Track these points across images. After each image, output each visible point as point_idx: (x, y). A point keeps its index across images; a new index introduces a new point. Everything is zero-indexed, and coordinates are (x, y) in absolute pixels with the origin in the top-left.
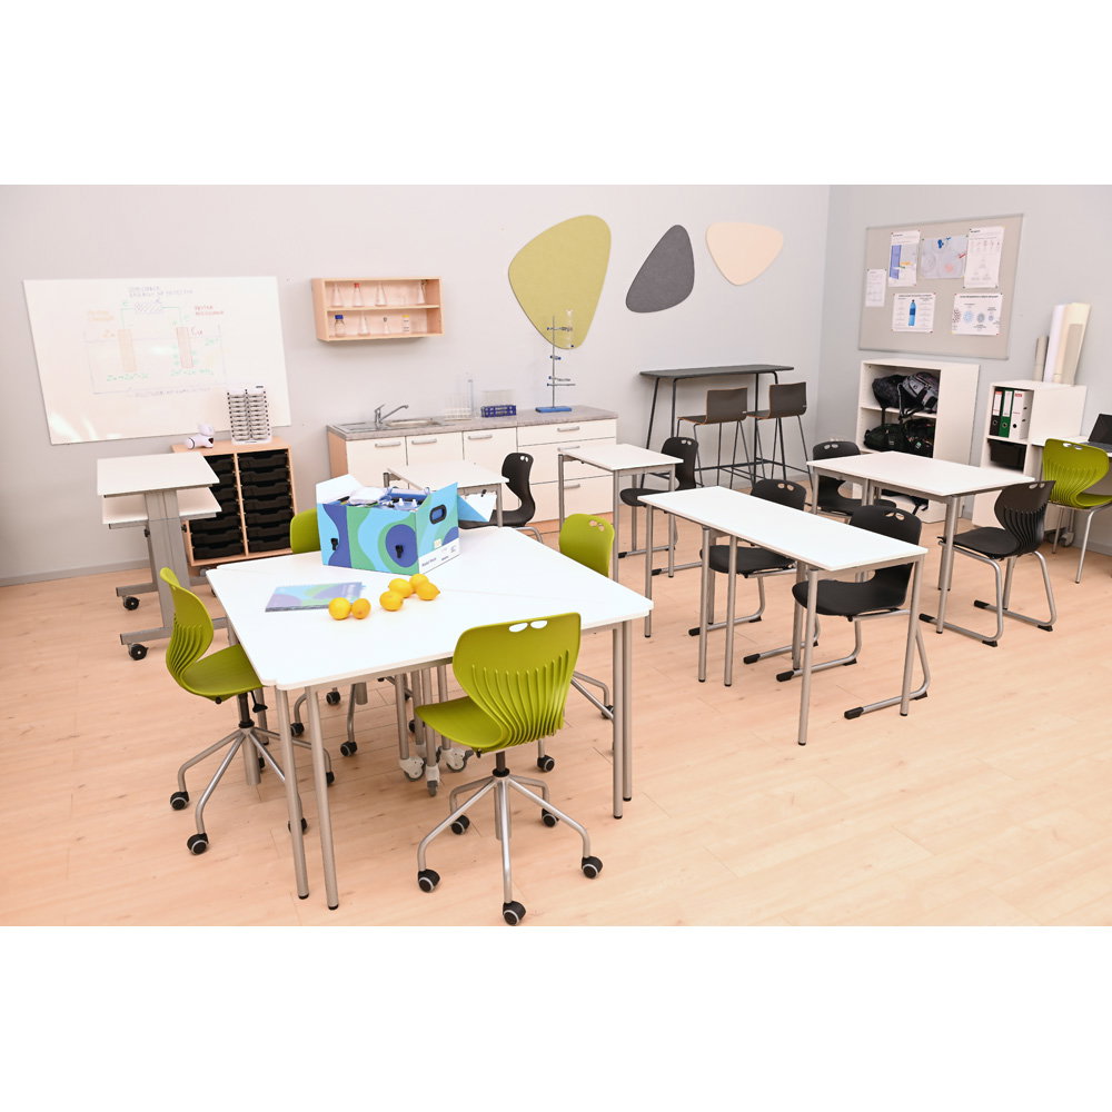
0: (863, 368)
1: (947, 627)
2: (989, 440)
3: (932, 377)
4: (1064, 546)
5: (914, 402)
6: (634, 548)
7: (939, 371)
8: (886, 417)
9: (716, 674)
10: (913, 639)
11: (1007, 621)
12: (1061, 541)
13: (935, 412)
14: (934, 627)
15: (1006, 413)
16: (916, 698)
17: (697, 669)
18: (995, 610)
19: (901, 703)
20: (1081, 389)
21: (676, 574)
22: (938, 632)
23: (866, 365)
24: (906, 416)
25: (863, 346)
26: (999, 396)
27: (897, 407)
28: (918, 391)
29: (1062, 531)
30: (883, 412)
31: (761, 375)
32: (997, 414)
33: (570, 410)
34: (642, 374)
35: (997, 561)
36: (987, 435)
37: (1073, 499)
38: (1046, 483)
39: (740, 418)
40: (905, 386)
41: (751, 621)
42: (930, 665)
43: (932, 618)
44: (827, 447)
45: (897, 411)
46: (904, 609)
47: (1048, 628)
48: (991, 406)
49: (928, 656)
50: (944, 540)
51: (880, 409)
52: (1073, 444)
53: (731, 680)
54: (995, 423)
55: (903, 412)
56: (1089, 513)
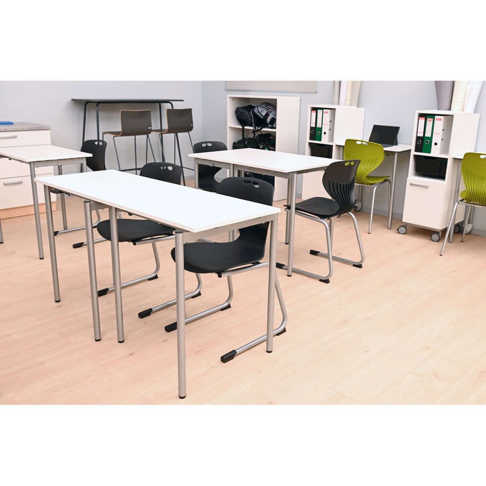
0: (228, 100)
1: (295, 271)
2: (310, 144)
3: (271, 105)
5: (261, 122)
6: (65, 228)
7: (276, 100)
8: (245, 134)
9: (110, 333)
10: (273, 288)
11: (335, 264)
13: (275, 128)
14: (285, 272)
15: (319, 125)
16: (278, 335)
17: (93, 329)
18: (327, 256)
19: (267, 340)
20: (362, 110)
22: (289, 276)
23: (230, 97)
24: (258, 131)
25: (228, 88)
26: (314, 113)
27: (251, 126)
28: (264, 114)
30: (243, 129)
31: (162, 104)
32: (314, 126)
33: (12, 124)
34: (73, 100)
35: (326, 220)
36: (308, 141)
37: (364, 179)
38: (355, 161)
39: (147, 132)
40: (256, 111)
41: (150, 279)
42: (286, 303)
43: (284, 265)
44: (204, 145)
45: (252, 128)
46: (264, 261)
47: (360, 266)
48: (309, 121)
49: (284, 296)
50: (289, 207)
51: (241, 127)
52: (362, 142)
53: (123, 338)
54: (313, 132)
55: (255, 128)
56: (374, 188)
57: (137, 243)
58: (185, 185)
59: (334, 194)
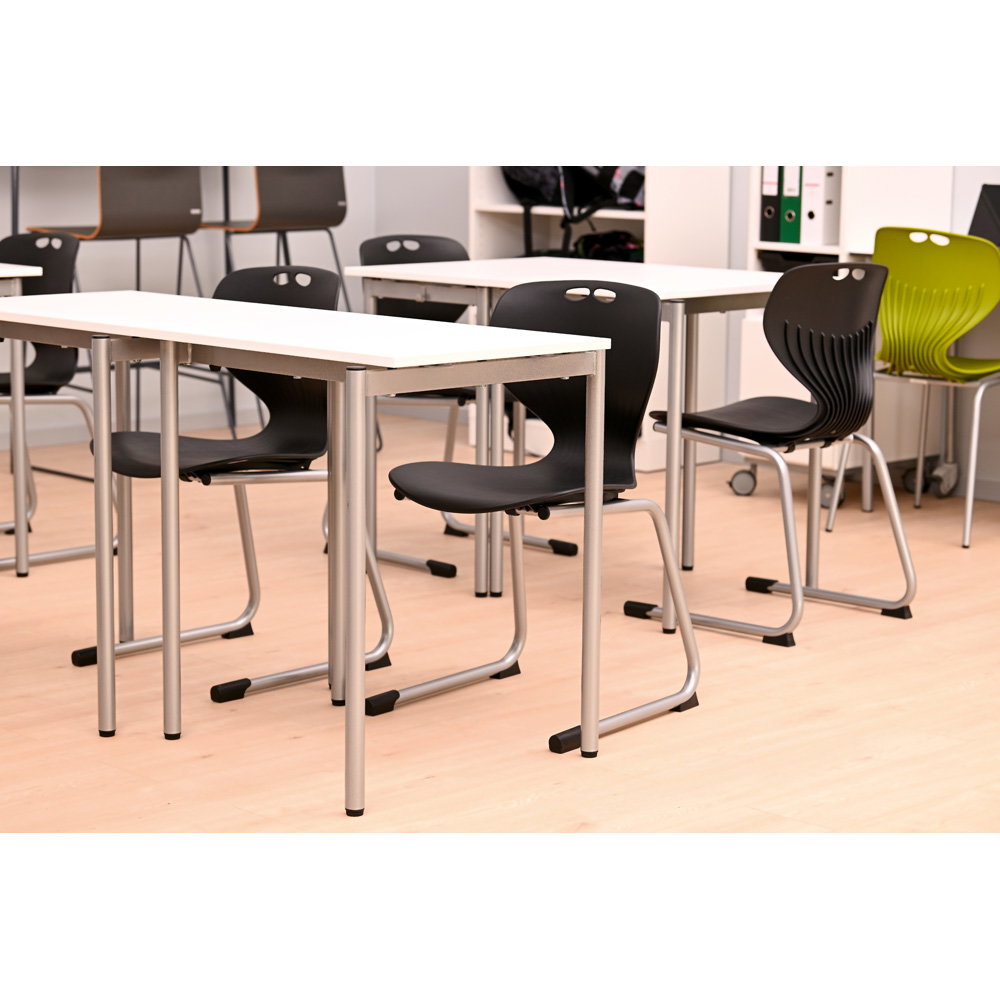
2: (761, 252)
4: (940, 496)
9: (141, 722)
12: (930, 484)
13: (641, 208)
15: (791, 189)
18: (788, 591)
21: (32, 571)
22: (665, 632)
24: (581, 217)
27: (557, 203)
29: (932, 462)
30: (527, 215)
32: (774, 192)
36: (755, 242)
37: (941, 360)
41: (229, 636)
43: (651, 607)
44: (393, 247)
45: (558, 211)
47: (902, 613)
48: (759, 175)
51: (519, 209)
52: (929, 233)
53: (180, 727)
54: (769, 212)
55: (571, 211)
56: (976, 390)
57: (213, 479)
58: (349, 310)
59: (802, 368)
